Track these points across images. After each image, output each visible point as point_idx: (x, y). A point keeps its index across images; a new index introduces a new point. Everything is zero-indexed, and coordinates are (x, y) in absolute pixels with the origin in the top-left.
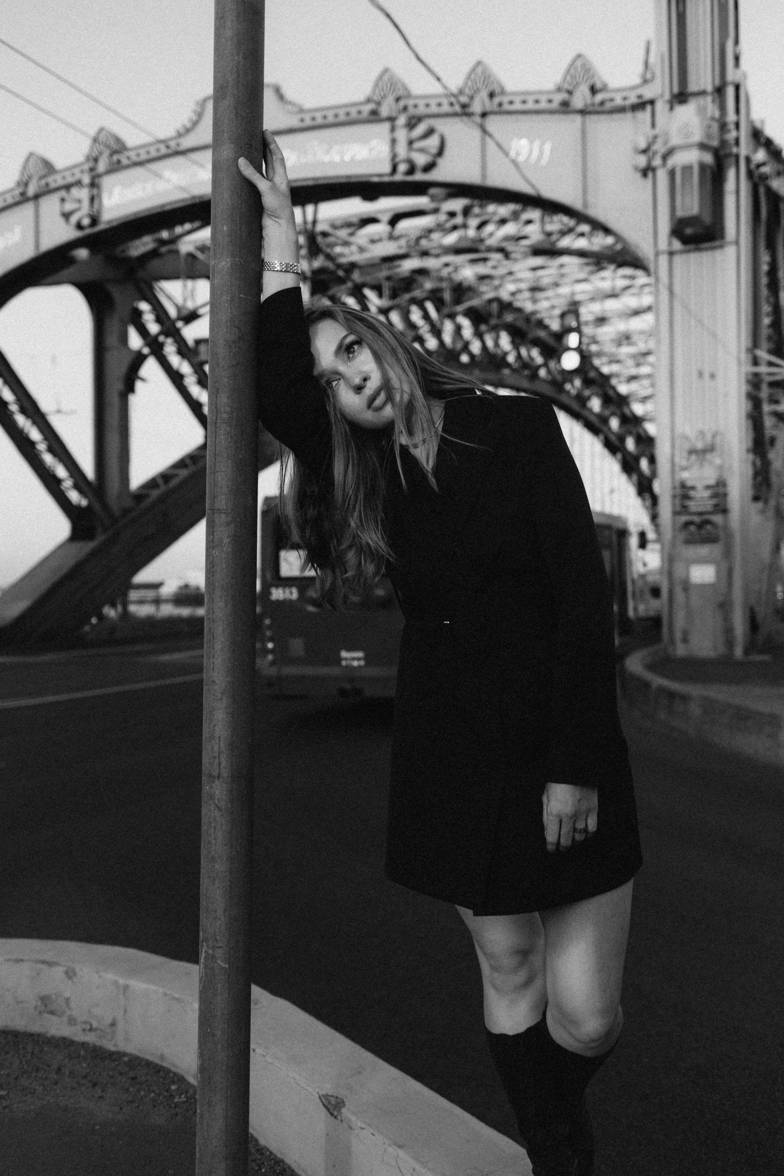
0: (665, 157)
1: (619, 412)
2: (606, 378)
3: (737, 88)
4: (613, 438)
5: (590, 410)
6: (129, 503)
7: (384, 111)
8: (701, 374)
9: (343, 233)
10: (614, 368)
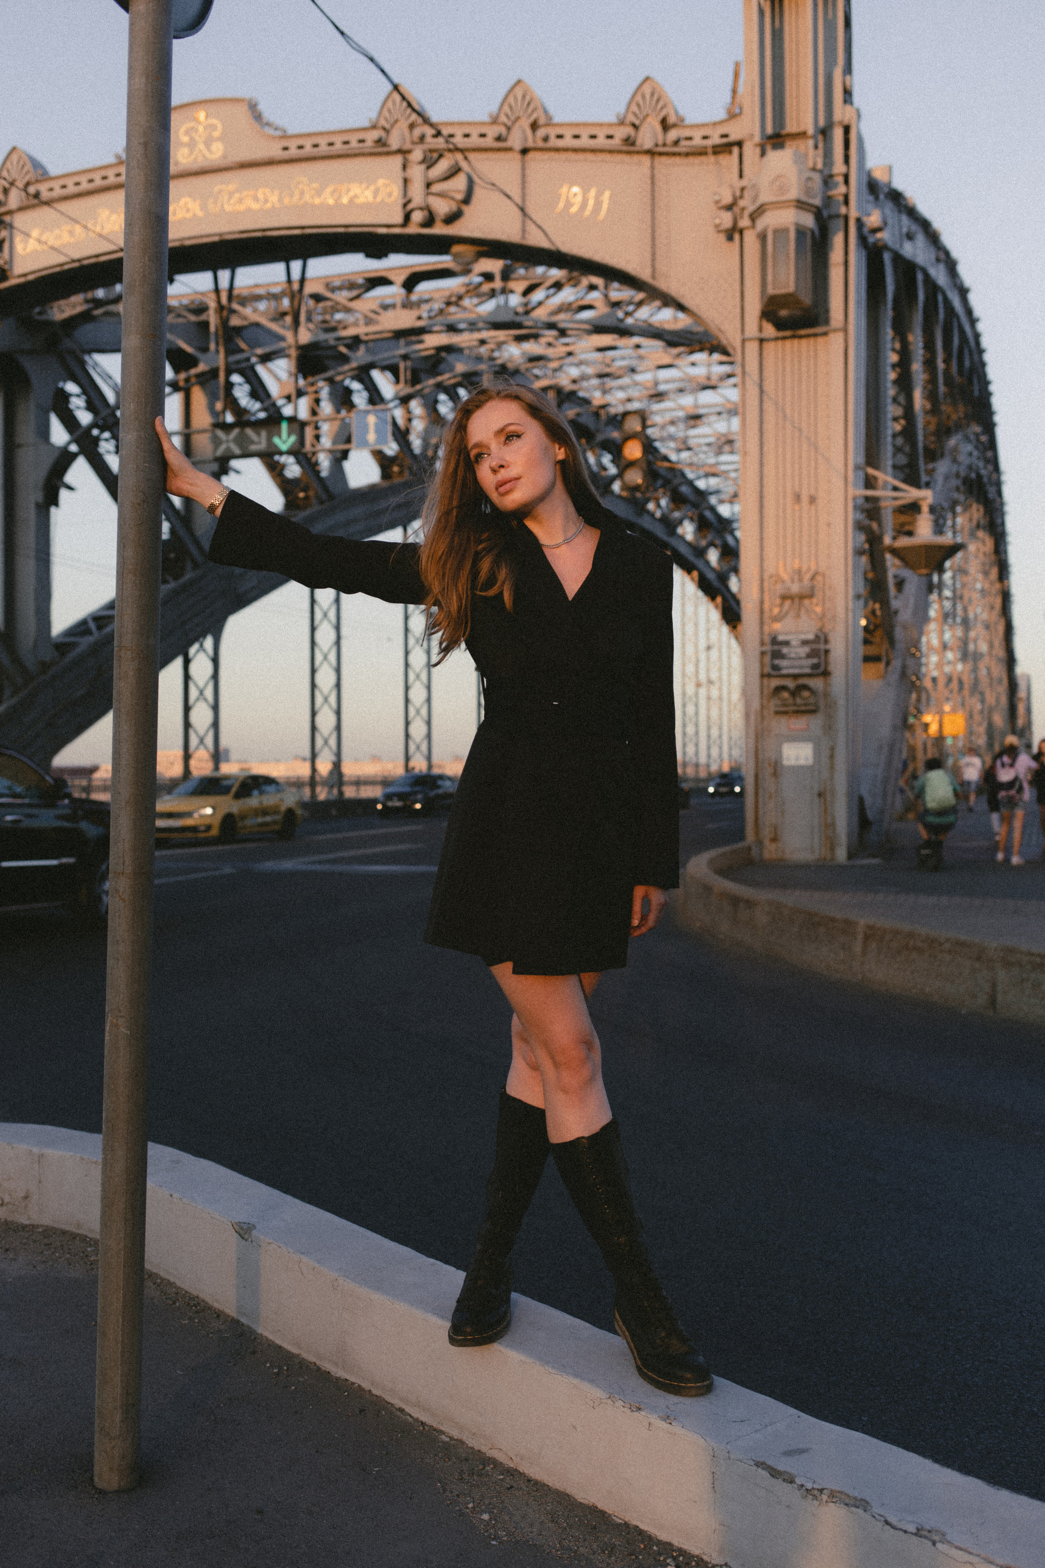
0: (753, 217)
1: (718, 542)
2: (702, 495)
3: (847, 130)
4: (711, 576)
5: (682, 538)
6: (48, 655)
7: (395, 143)
8: (798, 498)
9: (342, 297)
10: (713, 482)
